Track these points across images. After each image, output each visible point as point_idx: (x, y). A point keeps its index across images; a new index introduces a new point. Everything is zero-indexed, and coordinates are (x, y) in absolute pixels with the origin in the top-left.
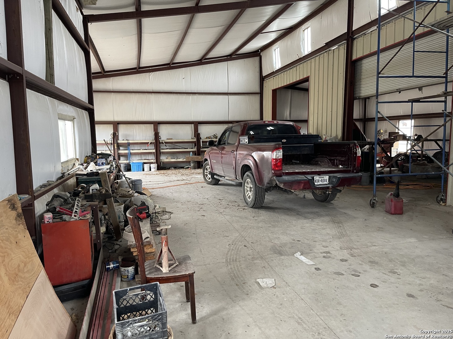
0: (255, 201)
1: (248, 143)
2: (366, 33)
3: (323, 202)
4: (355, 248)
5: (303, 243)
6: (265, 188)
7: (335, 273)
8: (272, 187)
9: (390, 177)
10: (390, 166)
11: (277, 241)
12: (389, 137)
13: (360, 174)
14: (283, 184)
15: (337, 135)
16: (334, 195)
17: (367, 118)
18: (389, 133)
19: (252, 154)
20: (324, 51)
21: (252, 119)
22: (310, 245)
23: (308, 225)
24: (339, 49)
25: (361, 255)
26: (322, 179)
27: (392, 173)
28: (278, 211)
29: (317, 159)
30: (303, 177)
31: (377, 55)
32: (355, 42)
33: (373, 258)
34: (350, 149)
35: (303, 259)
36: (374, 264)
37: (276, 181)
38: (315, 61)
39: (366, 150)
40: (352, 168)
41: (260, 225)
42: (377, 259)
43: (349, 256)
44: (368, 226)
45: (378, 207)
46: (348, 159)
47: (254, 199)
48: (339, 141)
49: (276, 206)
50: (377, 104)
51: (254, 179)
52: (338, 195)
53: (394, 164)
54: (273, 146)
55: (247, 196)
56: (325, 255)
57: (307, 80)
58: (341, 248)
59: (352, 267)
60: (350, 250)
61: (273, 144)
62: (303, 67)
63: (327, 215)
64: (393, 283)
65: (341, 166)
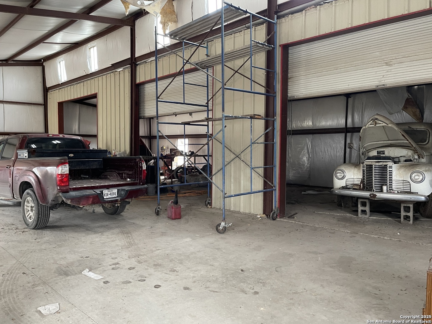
0: (38, 221)
1: (28, 158)
2: (146, 62)
3: (113, 215)
4: (142, 255)
5: (92, 259)
6: (50, 206)
7: (123, 283)
8: (58, 205)
9: (172, 187)
10: (172, 177)
11: (63, 261)
12: (170, 153)
13: (146, 186)
14: (70, 201)
15: (125, 151)
16: (123, 207)
17: (152, 135)
18: (170, 149)
19: (34, 170)
20: (111, 72)
21: (34, 131)
22: (99, 259)
23: (97, 239)
24: (124, 71)
25: (147, 260)
26: (111, 192)
27: (173, 183)
28: (65, 229)
29: (106, 173)
30: (92, 192)
31: (155, 82)
32: (138, 67)
33: (157, 261)
34: (136, 164)
35: (91, 275)
36: (157, 267)
37: (62, 197)
38: (102, 80)
39: (151, 164)
40: (138, 181)
41: (43, 247)
42: (160, 262)
43: (136, 263)
44: (153, 232)
45: (162, 214)
46: (135, 172)
47: (36, 219)
48: (127, 156)
49: (63, 224)
50: (158, 124)
51: (36, 197)
52: (127, 206)
53: (175, 176)
54: (59, 160)
55: (28, 216)
56: (114, 266)
57: (95, 96)
58: (129, 258)
59: (139, 273)
60: (137, 257)
61: (58, 158)
62: (91, 83)
63: (117, 227)
64: (173, 280)
65: (128, 180)
